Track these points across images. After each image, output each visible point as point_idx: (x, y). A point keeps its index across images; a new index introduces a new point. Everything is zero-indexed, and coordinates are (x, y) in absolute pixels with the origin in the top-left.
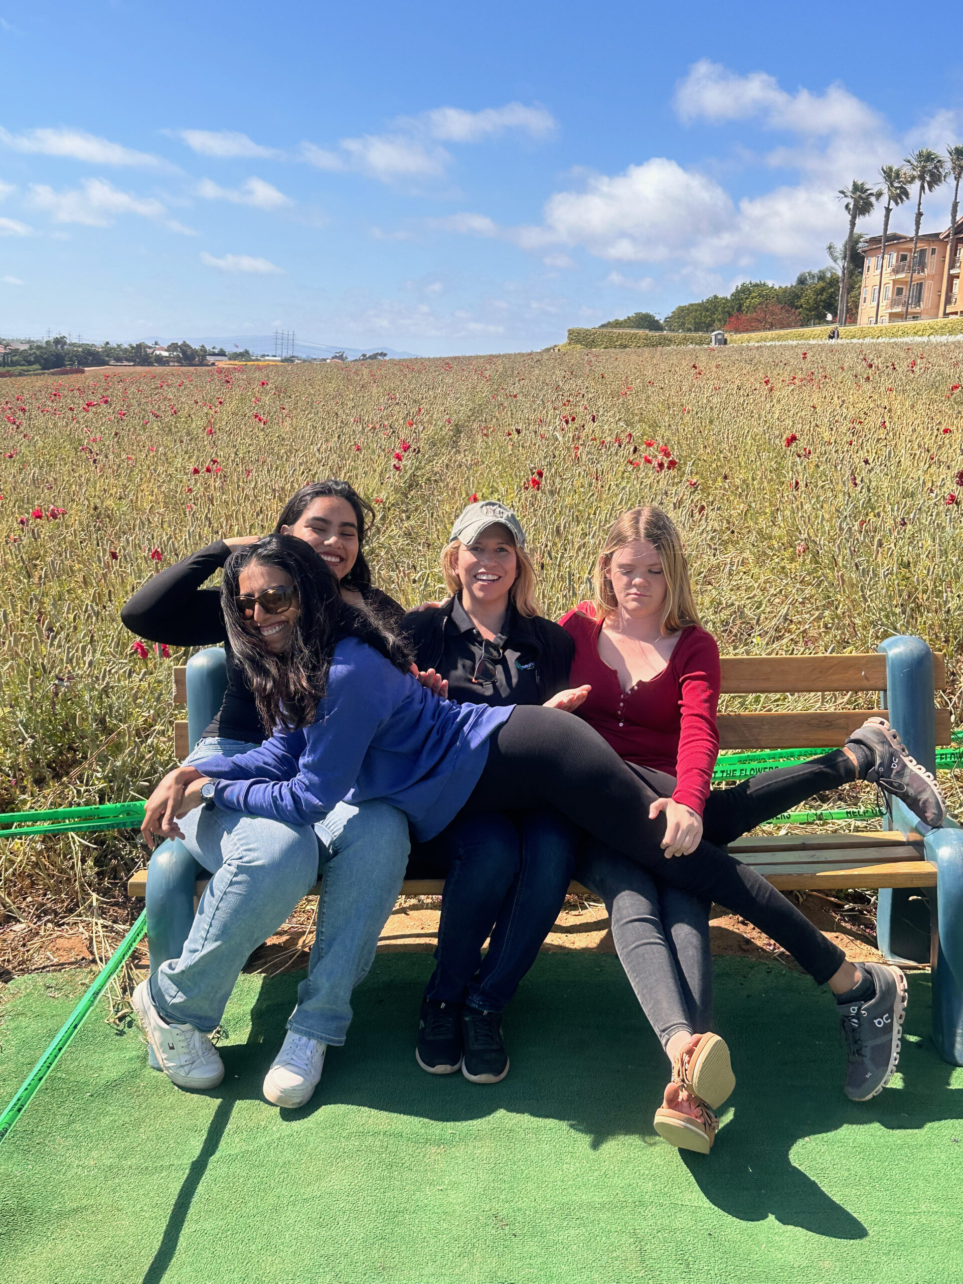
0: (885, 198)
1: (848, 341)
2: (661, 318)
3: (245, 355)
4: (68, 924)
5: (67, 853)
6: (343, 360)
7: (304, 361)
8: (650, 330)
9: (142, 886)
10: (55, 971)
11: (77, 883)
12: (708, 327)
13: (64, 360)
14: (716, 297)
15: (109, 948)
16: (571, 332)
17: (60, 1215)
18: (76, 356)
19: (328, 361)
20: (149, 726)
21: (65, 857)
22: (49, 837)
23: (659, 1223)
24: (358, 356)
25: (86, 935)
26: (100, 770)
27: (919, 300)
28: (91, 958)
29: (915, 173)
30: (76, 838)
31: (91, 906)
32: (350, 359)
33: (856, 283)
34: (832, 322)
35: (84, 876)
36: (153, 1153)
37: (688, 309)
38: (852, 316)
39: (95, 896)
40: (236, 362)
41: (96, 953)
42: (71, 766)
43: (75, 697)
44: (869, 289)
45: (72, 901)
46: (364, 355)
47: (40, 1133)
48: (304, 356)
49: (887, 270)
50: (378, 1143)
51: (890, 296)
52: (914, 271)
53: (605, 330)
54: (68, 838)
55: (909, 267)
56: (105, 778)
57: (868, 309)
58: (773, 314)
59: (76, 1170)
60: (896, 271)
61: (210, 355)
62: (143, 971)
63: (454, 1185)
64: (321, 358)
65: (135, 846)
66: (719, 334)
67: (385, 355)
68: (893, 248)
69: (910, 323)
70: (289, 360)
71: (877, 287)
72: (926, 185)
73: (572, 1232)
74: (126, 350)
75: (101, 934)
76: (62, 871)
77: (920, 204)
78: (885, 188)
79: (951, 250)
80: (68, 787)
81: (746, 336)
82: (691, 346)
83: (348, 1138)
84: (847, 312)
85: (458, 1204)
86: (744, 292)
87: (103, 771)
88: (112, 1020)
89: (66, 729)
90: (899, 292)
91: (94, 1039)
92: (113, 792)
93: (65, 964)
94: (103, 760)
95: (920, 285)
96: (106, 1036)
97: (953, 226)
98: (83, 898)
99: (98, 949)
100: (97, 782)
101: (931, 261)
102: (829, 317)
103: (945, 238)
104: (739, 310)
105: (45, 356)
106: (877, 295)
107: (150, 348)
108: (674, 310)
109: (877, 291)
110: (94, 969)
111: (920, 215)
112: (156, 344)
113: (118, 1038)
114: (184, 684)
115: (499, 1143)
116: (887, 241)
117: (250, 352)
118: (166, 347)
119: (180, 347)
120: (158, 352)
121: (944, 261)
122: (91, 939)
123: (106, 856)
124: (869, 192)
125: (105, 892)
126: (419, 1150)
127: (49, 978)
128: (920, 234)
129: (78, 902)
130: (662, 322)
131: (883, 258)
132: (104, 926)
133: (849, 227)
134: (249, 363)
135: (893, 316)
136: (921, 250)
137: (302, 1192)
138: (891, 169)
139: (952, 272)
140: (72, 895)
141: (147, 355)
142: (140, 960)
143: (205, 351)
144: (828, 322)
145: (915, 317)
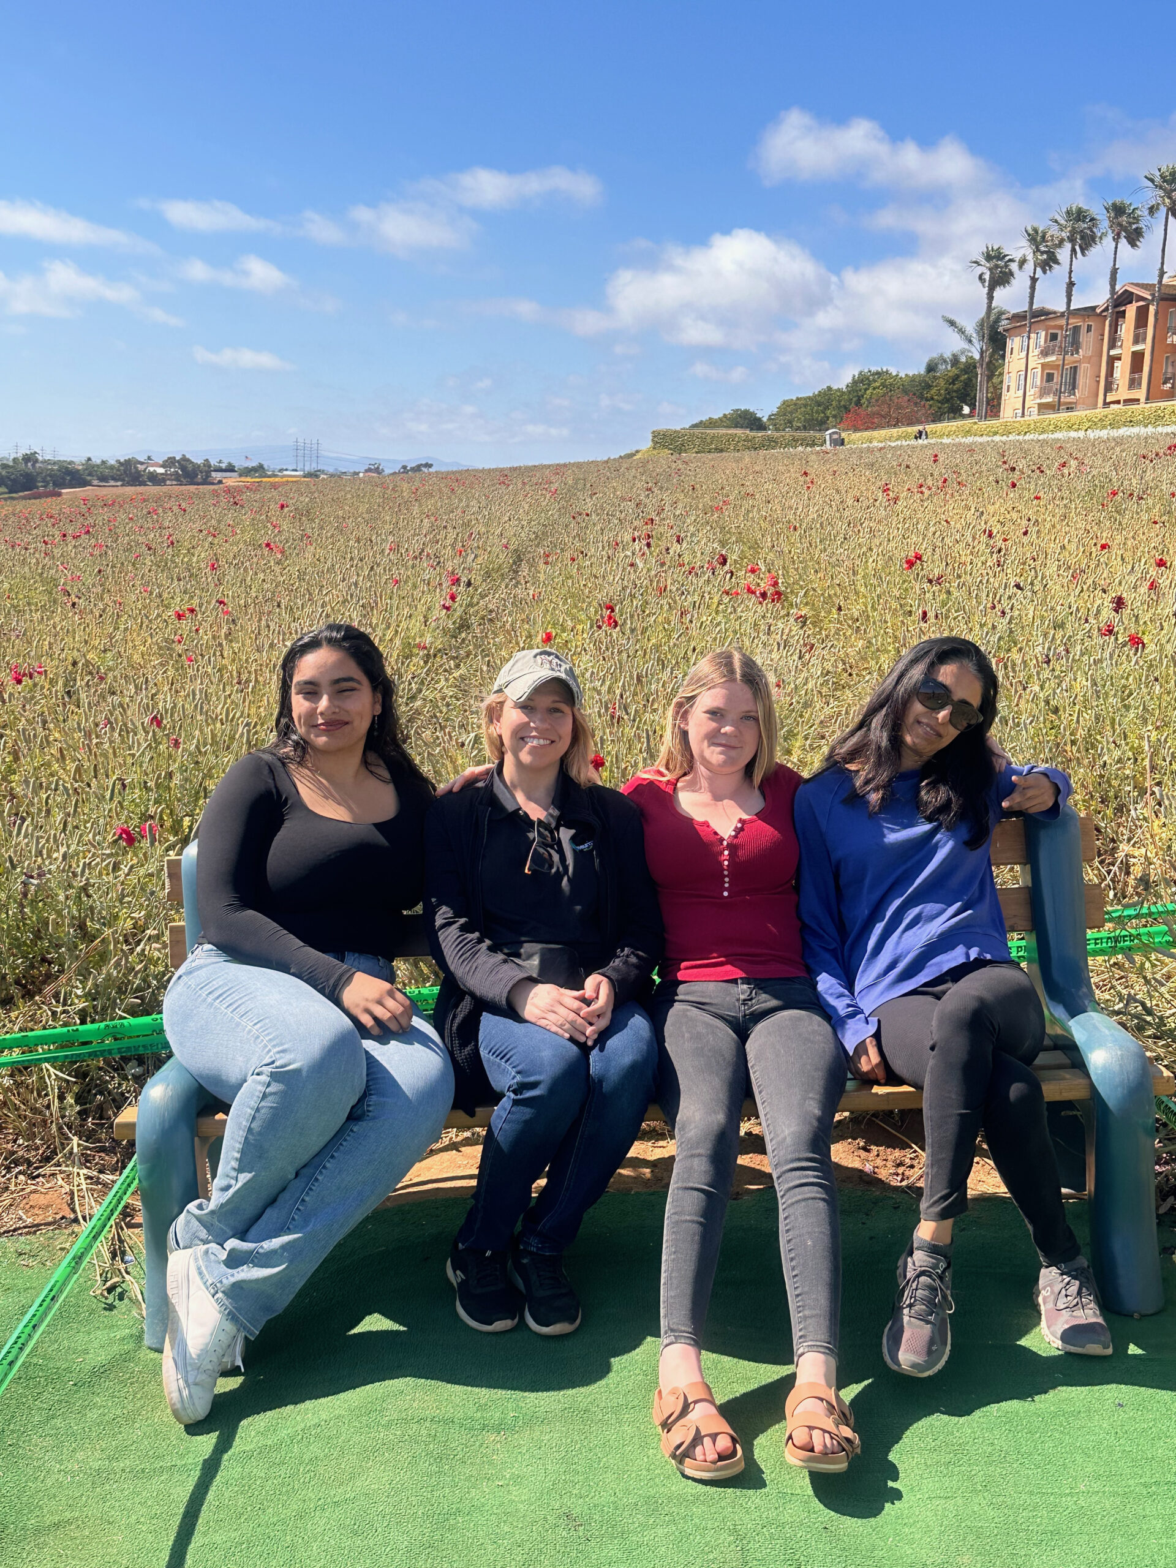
0: (1029, 266)
1: (989, 439)
2: (764, 415)
3: (259, 469)
4: (44, 1176)
5: (41, 1089)
6: (379, 473)
7: (332, 476)
8: (752, 429)
9: (131, 1126)
10: (27, 1233)
11: (54, 1125)
12: (821, 425)
13: (36, 481)
14: (829, 388)
15: (93, 1204)
16: (656, 434)
17: (38, 1531)
18: (50, 476)
19: (361, 475)
20: (139, 929)
21: (39, 1095)
22: (19, 1070)
23: (764, 1516)
24: (397, 468)
25: (67, 1188)
26: (81, 986)
27: (1074, 386)
28: (72, 1216)
29: (1063, 234)
30: (52, 1070)
31: (71, 1153)
32: (387, 471)
33: (996, 368)
34: (971, 415)
35: (63, 1117)
36: (151, 1453)
37: (795, 404)
38: (994, 407)
39: (75, 1140)
40: (249, 479)
41: (78, 1211)
42: (44, 982)
43: (47, 898)
44: (1013, 375)
45: (48, 1147)
46: (404, 467)
47: (13, 1431)
48: (331, 470)
49: (1034, 352)
50: (424, 1432)
51: (1039, 383)
52: (1066, 353)
53: (697, 431)
54: (42, 1069)
55: (1060, 347)
56: (85, 996)
57: (1013, 400)
58: (899, 407)
59: (56, 1476)
60: (1045, 353)
61: (215, 471)
62: (136, 1231)
63: (517, 1480)
64: (352, 471)
65: (125, 1078)
66: (834, 433)
67: (430, 466)
68: (1041, 325)
69: (1063, 416)
70: (313, 475)
71: (1023, 373)
72: (1077, 248)
73: (660, 1531)
74: (112, 467)
75: (84, 1187)
76: (34, 1110)
77: (1071, 272)
78: (1028, 251)
79: (1110, 326)
80: (40, 1008)
81: (867, 434)
82: (800, 448)
83: (388, 1426)
84: (988, 403)
85: (522, 1502)
86: (862, 382)
87: (84, 988)
88: (98, 1292)
89: (38, 936)
90: (1050, 378)
91: (78, 1315)
92: (96, 1012)
93: (41, 1225)
94: (84, 974)
95: (1075, 369)
96: (92, 1312)
97: (1112, 297)
98: (62, 1144)
99: (81, 1205)
100: (76, 1001)
101: (1087, 341)
102: (966, 410)
103: (1103, 311)
104: (858, 403)
105: (13, 477)
106: (1022, 382)
107: (142, 463)
108: (779, 405)
109: (1022, 378)
110: (76, 1230)
111: (1071, 285)
112: (149, 458)
113: (107, 1313)
114: (179, 878)
115: (571, 1427)
116: (1034, 317)
117: (266, 467)
118: (161, 462)
119: (178, 462)
120: (152, 469)
121: (1103, 340)
122: (72, 1193)
123: (90, 1091)
124: (1007, 258)
125: (89, 1136)
126: (474, 1438)
127: (22, 1242)
128: (1072, 308)
129: (55, 1148)
130: (765, 419)
131: (1029, 338)
132: (88, 1178)
133: (986, 301)
134: (264, 480)
135: (1042, 408)
136: (1075, 327)
137: (332, 1494)
138: (1036, 230)
139: (1112, 353)
140: (47, 1140)
141: (138, 472)
142: (132, 1216)
143: (210, 466)
144: (964, 417)
145: (1070, 408)
